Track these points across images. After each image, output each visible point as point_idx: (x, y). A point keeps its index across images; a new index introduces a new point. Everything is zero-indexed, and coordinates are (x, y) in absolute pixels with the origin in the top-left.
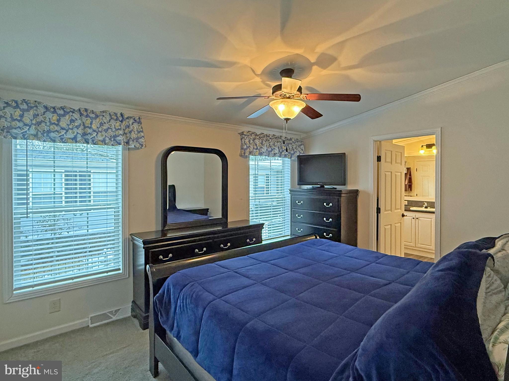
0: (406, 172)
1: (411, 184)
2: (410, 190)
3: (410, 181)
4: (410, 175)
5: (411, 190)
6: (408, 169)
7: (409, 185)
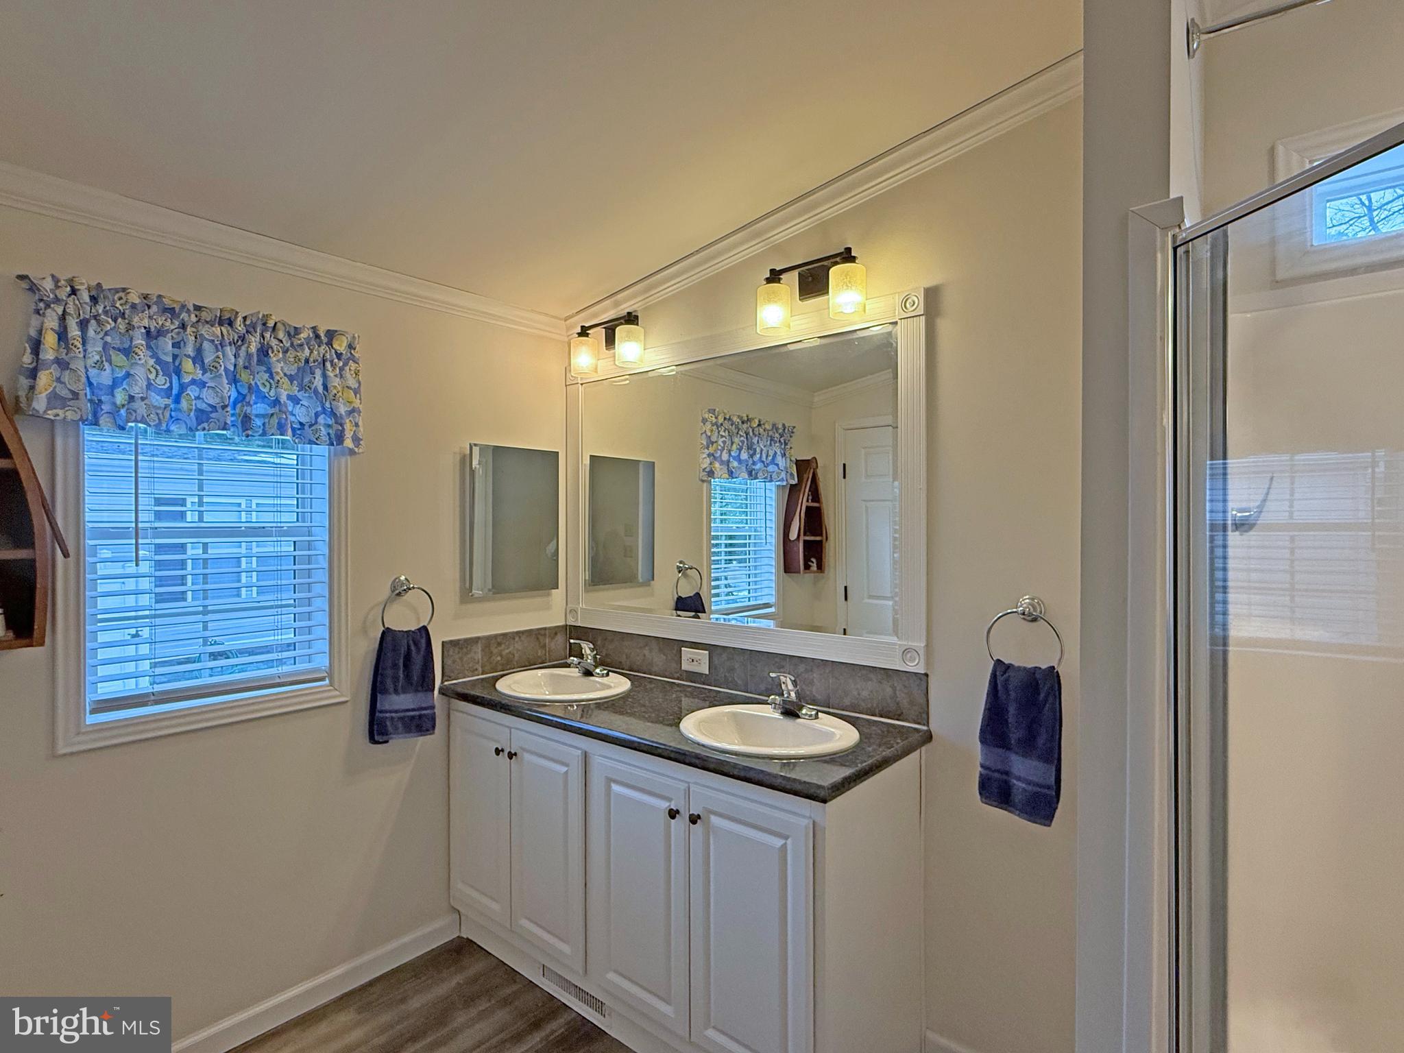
0: (795, 481)
1: (818, 538)
2: (814, 567)
3: (814, 521)
4: (815, 495)
5: (820, 567)
6: (804, 466)
7: (805, 542)
